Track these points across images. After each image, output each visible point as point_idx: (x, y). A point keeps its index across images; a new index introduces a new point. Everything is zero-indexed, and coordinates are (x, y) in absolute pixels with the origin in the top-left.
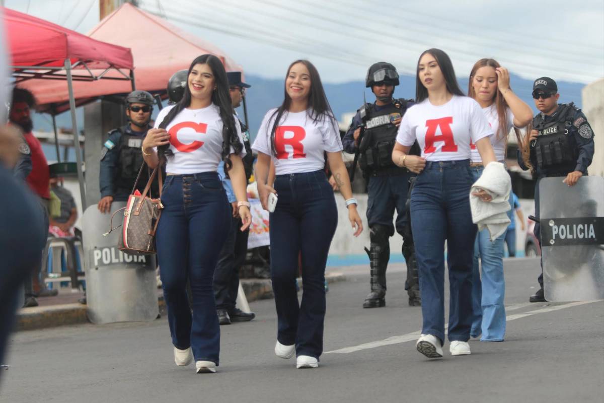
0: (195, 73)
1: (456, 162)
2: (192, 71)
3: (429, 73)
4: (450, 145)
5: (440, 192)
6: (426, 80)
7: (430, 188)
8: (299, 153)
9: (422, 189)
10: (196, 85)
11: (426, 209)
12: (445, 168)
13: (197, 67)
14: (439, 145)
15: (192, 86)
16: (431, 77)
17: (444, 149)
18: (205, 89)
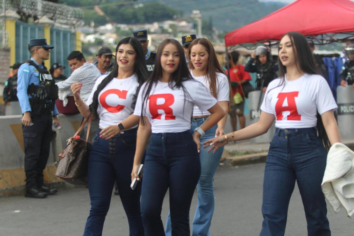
0: (121, 52)
1: (299, 129)
2: (119, 50)
3: (285, 51)
4: (295, 115)
5: (286, 155)
6: (282, 58)
7: (278, 151)
8: (170, 115)
9: (274, 152)
10: (123, 61)
11: (274, 170)
12: (289, 136)
13: (122, 47)
14: (286, 114)
15: (120, 62)
16: (286, 55)
17: (289, 118)
18: (129, 63)
